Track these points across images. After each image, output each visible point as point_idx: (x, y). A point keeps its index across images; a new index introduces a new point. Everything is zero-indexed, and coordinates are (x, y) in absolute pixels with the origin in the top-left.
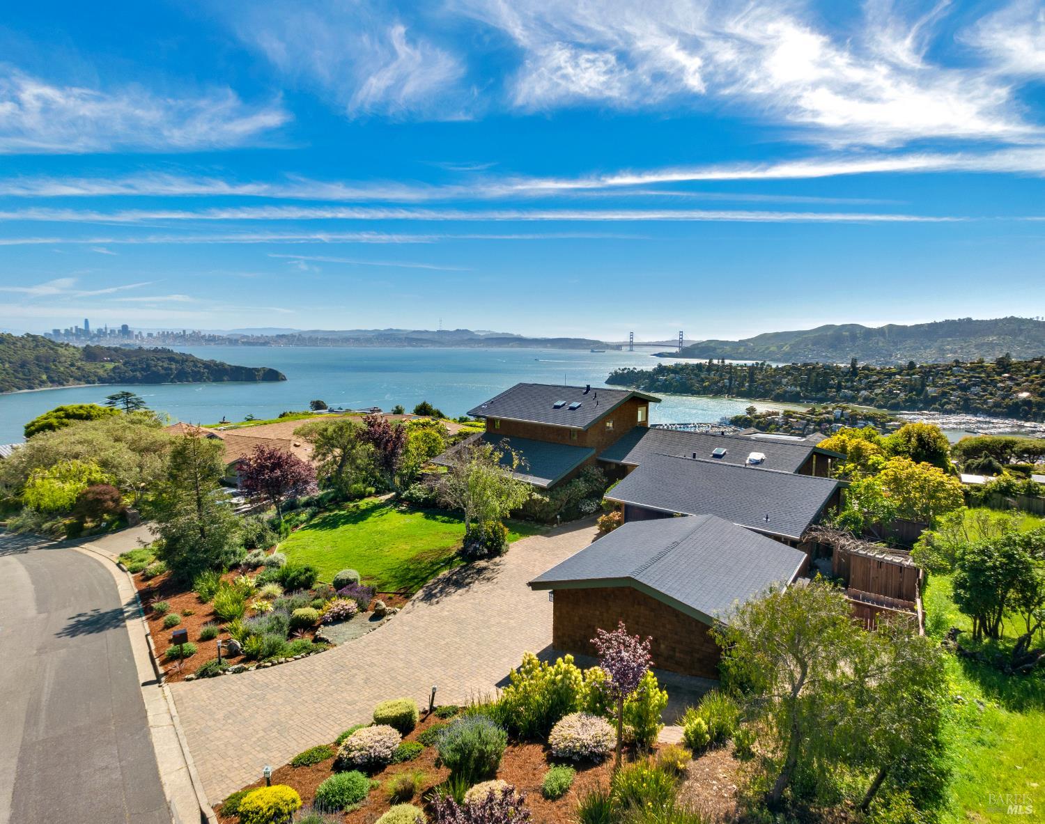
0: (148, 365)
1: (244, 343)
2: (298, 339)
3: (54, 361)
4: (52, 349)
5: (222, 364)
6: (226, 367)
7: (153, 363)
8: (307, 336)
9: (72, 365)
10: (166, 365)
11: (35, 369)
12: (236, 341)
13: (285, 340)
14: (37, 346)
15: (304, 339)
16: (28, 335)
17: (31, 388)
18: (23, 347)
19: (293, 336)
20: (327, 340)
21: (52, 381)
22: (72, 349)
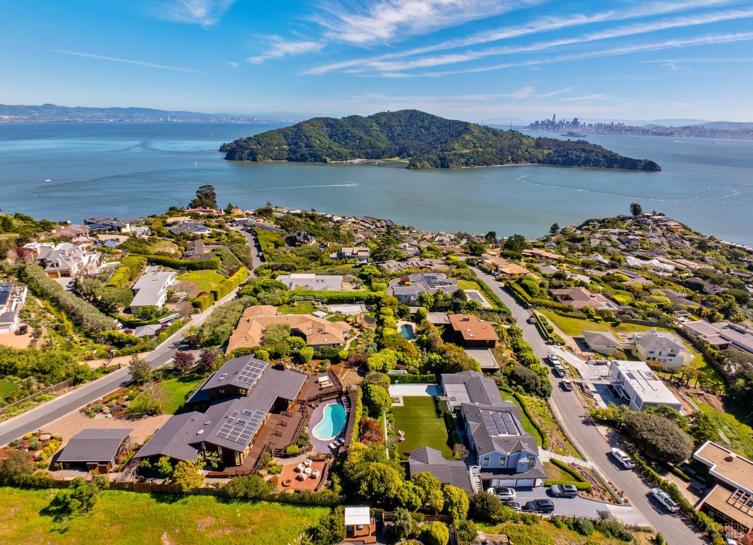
0: (568, 154)
1: (653, 133)
2: (700, 131)
3: (518, 148)
4: (520, 140)
5: (616, 155)
6: (618, 157)
7: (571, 151)
8: (708, 128)
9: (526, 151)
10: (578, 154)
11: (506, 153)
12: (648, 131)
13: (688, 131)
14: (513, 138)
15: (706, 131)
16: (511, 130)
17: (502, 164)
18: (505, 139)
19: (696, 127)
20: (726, 132)
21: (513, 160)
22: (531, 139)
